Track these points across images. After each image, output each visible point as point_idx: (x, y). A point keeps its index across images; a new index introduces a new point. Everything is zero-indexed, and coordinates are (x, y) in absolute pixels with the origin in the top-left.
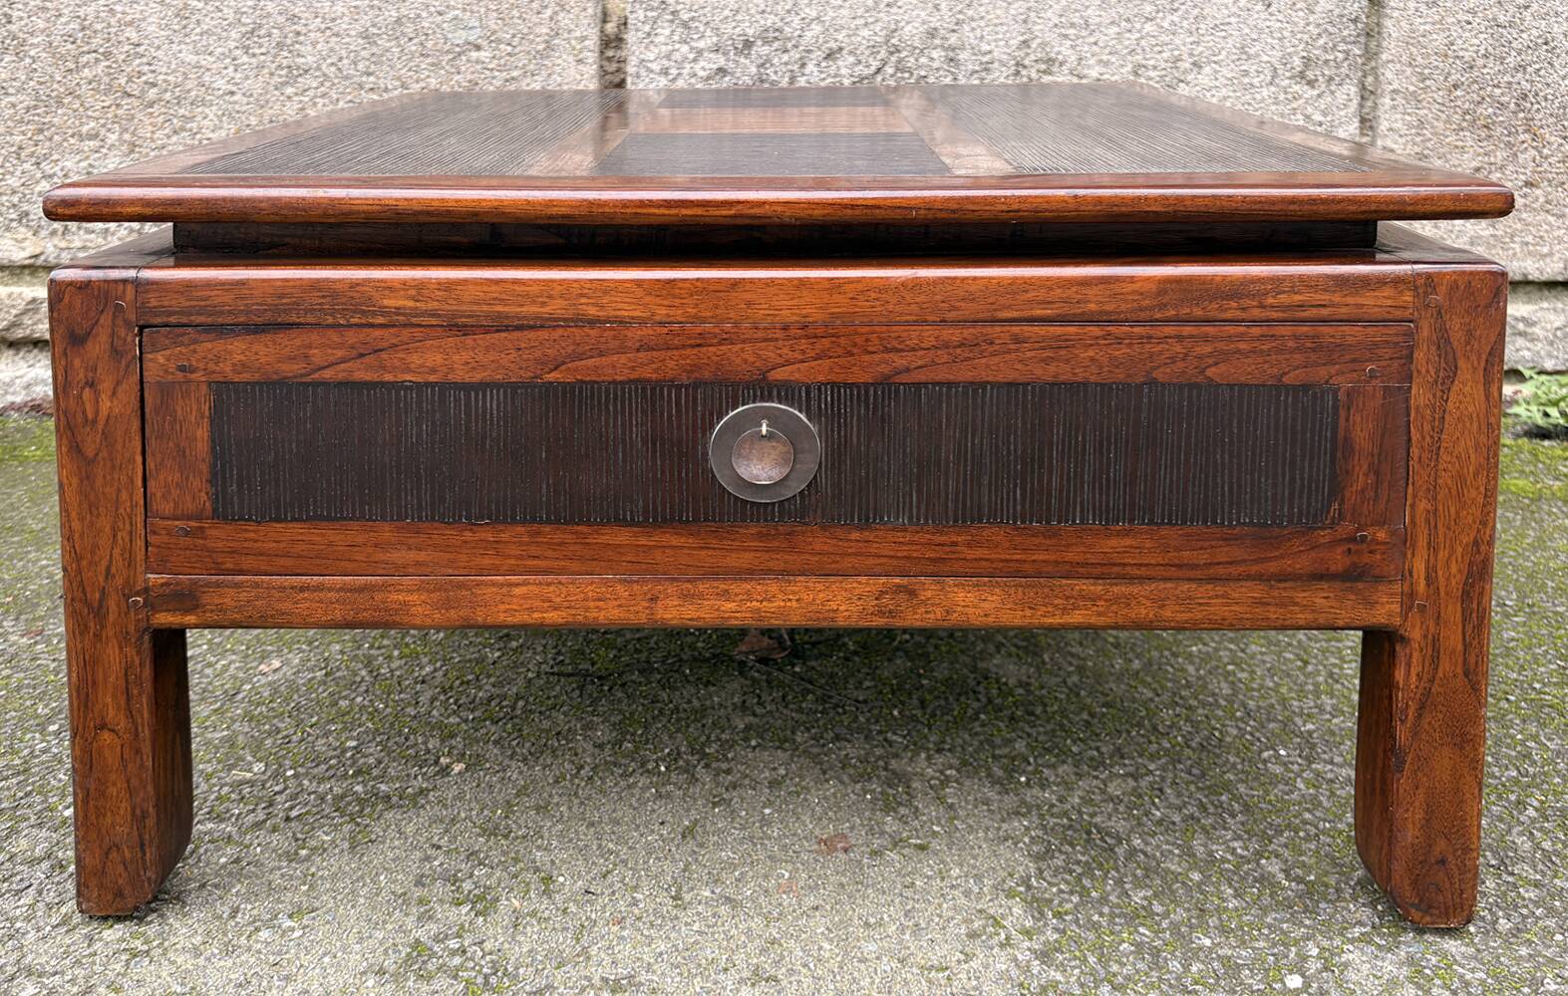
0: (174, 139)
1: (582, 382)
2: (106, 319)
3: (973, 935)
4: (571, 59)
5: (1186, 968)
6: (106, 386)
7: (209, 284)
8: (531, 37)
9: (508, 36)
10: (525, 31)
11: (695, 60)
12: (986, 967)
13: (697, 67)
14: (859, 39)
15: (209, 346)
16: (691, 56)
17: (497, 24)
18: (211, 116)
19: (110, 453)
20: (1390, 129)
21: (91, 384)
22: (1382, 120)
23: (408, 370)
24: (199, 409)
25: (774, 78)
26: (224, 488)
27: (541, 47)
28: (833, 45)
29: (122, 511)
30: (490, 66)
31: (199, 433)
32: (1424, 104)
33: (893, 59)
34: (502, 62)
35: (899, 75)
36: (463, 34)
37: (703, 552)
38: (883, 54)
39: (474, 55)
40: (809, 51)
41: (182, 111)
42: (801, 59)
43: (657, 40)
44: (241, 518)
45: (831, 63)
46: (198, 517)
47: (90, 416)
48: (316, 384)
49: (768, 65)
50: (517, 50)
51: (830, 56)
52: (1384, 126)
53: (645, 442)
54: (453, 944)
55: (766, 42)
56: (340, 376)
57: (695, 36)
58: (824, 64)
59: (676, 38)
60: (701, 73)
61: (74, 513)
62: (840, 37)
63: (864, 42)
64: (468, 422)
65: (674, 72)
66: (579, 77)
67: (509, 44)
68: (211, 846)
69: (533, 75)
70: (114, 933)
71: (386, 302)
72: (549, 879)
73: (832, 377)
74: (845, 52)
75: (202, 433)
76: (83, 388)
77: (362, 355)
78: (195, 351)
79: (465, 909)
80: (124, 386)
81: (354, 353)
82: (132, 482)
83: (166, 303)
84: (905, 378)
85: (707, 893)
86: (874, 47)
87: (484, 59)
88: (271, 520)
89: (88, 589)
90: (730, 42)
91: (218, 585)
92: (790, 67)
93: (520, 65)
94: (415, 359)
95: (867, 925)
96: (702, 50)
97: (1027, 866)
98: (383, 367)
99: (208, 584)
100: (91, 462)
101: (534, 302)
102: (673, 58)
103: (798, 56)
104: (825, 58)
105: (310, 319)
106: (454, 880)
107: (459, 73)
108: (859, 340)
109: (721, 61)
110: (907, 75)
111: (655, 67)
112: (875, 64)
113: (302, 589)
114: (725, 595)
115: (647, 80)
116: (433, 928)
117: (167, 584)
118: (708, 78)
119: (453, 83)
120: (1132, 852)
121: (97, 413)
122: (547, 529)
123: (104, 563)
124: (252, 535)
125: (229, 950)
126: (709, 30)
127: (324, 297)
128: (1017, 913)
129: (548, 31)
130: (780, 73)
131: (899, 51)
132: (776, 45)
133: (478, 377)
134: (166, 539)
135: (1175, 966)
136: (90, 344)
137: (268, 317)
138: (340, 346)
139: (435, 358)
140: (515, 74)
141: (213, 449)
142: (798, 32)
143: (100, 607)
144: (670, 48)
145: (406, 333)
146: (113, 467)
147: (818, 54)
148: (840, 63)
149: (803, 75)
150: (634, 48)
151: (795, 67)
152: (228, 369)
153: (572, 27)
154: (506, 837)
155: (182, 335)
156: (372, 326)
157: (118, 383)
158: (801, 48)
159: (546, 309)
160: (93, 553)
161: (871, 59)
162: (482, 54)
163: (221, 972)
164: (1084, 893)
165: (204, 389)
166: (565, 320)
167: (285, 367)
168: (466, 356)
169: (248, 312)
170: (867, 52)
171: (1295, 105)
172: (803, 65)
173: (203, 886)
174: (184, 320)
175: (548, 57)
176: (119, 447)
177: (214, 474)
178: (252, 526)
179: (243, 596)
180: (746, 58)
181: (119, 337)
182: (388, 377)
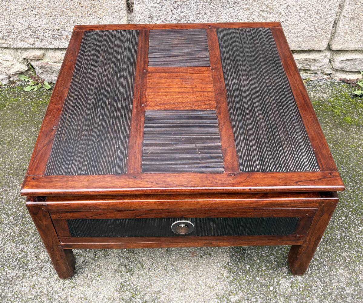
0: (5, 12)
1: (144, 218)
2: (40, 211)
3: (218, 278)
5: (254, 285)
7: (61, 206)
12: (220, 286)
15: (64, 214)
18: (14, 6)
20: (346, 11)
22: (345, 7)
23: (108, 217)
26: (73, 233)
31: (66, 226)
32: (358, 3)
41: (4, 4)
44: (77, 237)
46: (68, 237)
47: (42, 224)
48: (88, 219)
52: (345, 9)
53: (158, 226)
54: (128, 283)
56: (93, 218)
64: (121, 224)
68: (78, 257)
70: (67, 281)
71: (101, 208)
72: (142, 266)
73: (196, 217)
76: (39, 221)
77: (97, 215)
78: (61, 215)
79: (129, 273)
80: (48, 220)
81: (95, 215)
82: (54, 232)
83: (53, 209)
84: (212, 217)
85: (171, 269)
89: (49, 245)
91: (75, 244)
95: (200, 276)
97: (228, 260)
99: (73, 244)
100: (44, 230)
105: (85, 210)
106: (125, 266)
113: (92, 245)
116: (124, 279)
117: (65, 244)
120: (248, 254)
123: (51, 242)
124: (80, 239)
125: (89, 286)
127: (87, 207)
128: (226, 272)
133: (122, 218)
134: (63, 239)
135: (252, 285)
137: (76, 210)
138: (92, 214)
139: (113, 215)
141: (69, 228)
145: (106, 212)
146: (49, 231)
152: (69, 217)
154: (133, 253)
155: (58, 213)
156: (99, 211)
157: (46, 220)
160: (48, 241)
163: (89, 292)
164: (238, 267)
165: (65, 220)
166: (140, 209)
167: (81, 217)
168: (119, 215)
169: (71, 210)
171: (322, 4)
173: (80, 268)
176: (49, 228)
177: (70, 231)
179: (80, 246)
181: (44, 214)
182: (103, 218)
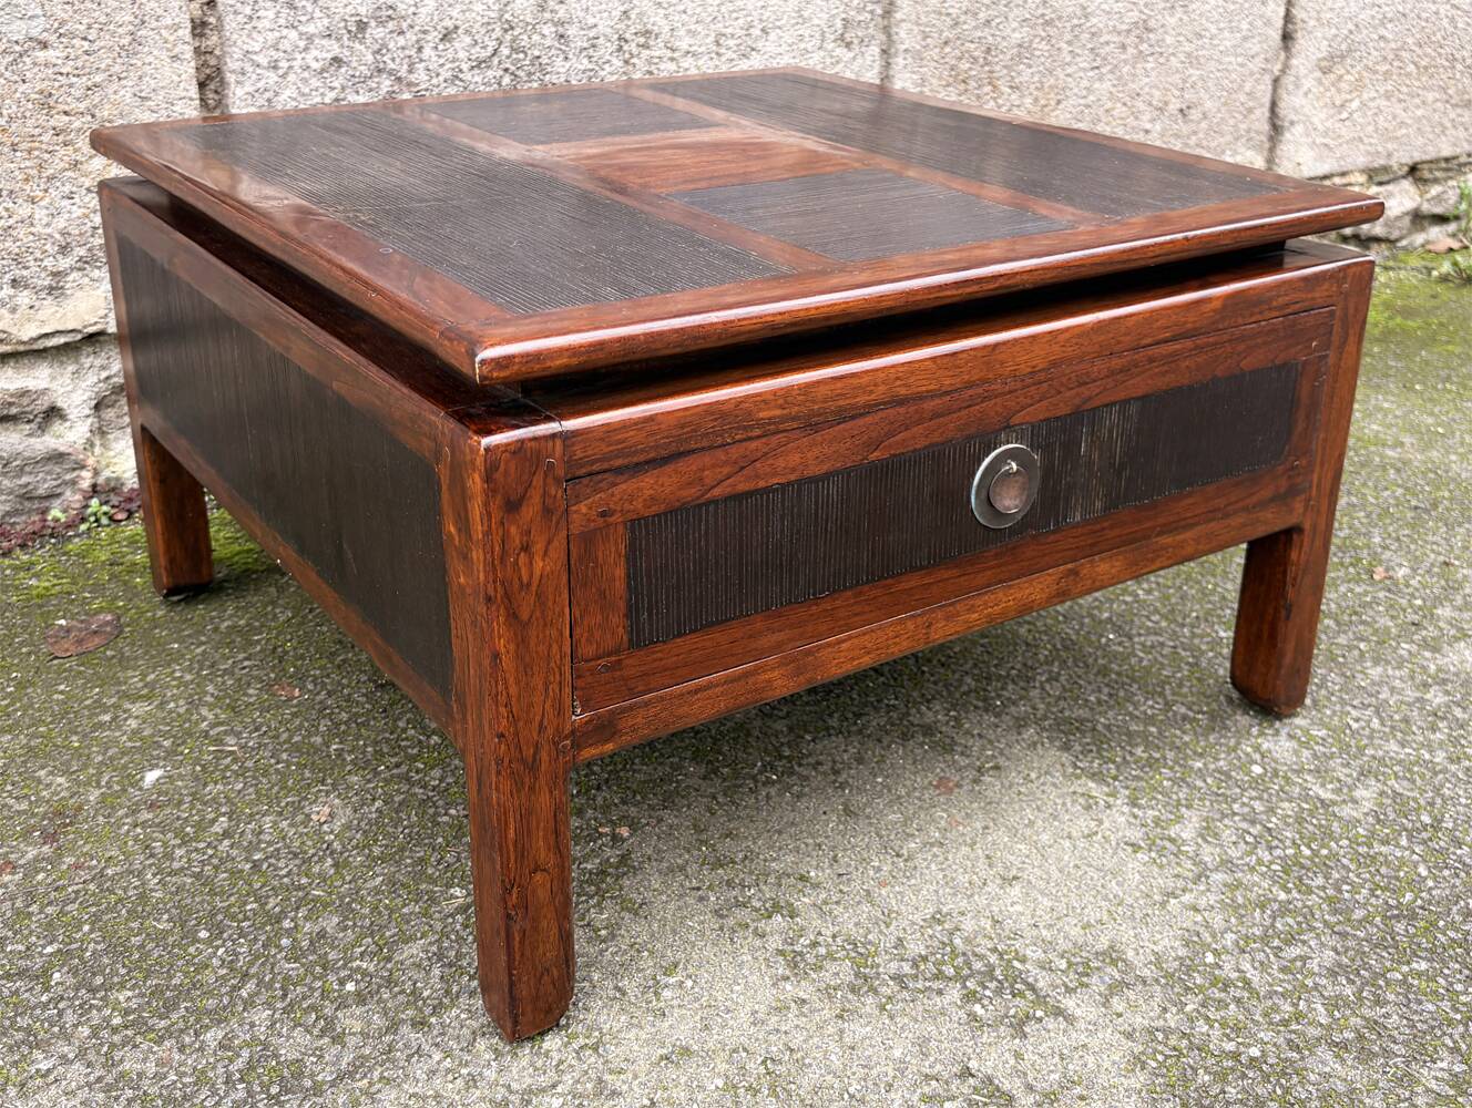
1: (895, 455)
2: (538, 480)
3: (1087, 808)
4: (164, 55)
6: (538, 547)
7: (625, 425)
8: (111, 27)
9: (82, 28)
10: (103, 19)
11: (306, 49)
12: (1114, 822)
13: (309, 57)
14: (474, 15)
15: (626, 487)
16: (302, 44)
17: (66, 12)
19: (543, 612)
21: (526, 548)
23: (775, 474)
24: (617, 550)
25: (392, 66)
26: (637, 617)
27: (126, 41)
28: (449, 24)
29: (552, 664)
30: (64, 71)
31: (617, 572)
33: (508, 37)
34: (80, 64)
35: (514, 56)
36: (22, 25)
37: (962, 579)
38: (498, 33)
39: (41, 55)
40: (425, 32)
42: (418, 41)
43: (260, 25)
44: (652, 642)
45: (448, 45)
46: (616, 652)
47: (525, 580)
48: (707, 503)
49: (384, 51)
50: (95, 47)
51: (446, 37)
53: (931, 498)
55: (381, 23)
56: (729, 489)
57: (303, 19)
58: (441, 47)
59: (282, 21)
60: (316, 65)
61: (512, 680)
62: (454, 14)
63: (479, 18)
64: (817, 510)
65: (284, 64)
66: (176, 79)
67: (85, 39)
69: (120, 79)
71: (761, 415)
72: (804, 879)
73: (1047, 415)
74: (460, 31)
75: (620, 572)
76: (518, 555)
77: (743, 468)
78: (613, 495)
79: (777, 918)
80: (556, 543)
81: (737, 468)
82: (561, 634)
83: (590, 452)
84: (1089, 406)
85: (913, 845)
86: (489, 24)
87: (54, 61)
88: (674, 637)
89: (524, 748)
90: (342, 24)
91: (631, 708)
92: (407, 52)
93: (103, 66)
94: (781, 463)
96: (313, 35)
97: (1065, 757)
98: (757, 476)
99: (623, 710)
100: (525, 625)
101: (864, 392)
102: (281, 46)
103: (414, 38)
104: (442, 40)
105: (705, 443)
106: (741, 904)
107: (24, 81)
108: (1064, 380)
109: (335, 49)
110: (521, 56)
111: (262, 60)
112: (492, 44)
113: (697, 691)
114: (971, 609)
115: (254, 77)
117: (591, 721)
118: (323, 70)
119: (18, 95)
121: (531, 576)
122: (866, 588)
123: (538, 718)
124: (659, 655)
126: (317, 10)
127: (716, 419)
129: (132, 19)
130: (398, 60)
131: (512, 28)
132: (391, 25)
133: (825, 468)
134: (590, 679)
136: (524, 508)
137: (673, 448)
138: (726, 463)
139: (795, 459)
140: (98, 78)
141: (629, 584)
142: (412, 9)
143: (534, 760)
144: (277, 34)
145: (774, 440)
146: (545, 625)
147: (434, 36)
148: (456, 44)
149: (421, 60)
150: (235, 36)
151: (413, 52)
152: (640, 506)
153: (160, 12)
155: (601, 482)
156: (750, 439)
157: (549, 542)
158: (417, 28)
159: (873, 397)
160: (528, 712)
161: (486, 39)
162: (50, 54)
165: (621, 529)
166: (884, 404)
167: (685, 493)
168: (816, 451)
169: (657, 447)
170: (483, 31)
172: (420, 49)
174: (606, 466)
175: (135, 54)
176: (550, 604)
177: (629, 607)
178: (660, 647)
179: (652, 711)
180: (361, 43)
181: (550, 496)
182: (762, 484)
